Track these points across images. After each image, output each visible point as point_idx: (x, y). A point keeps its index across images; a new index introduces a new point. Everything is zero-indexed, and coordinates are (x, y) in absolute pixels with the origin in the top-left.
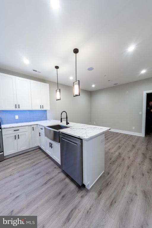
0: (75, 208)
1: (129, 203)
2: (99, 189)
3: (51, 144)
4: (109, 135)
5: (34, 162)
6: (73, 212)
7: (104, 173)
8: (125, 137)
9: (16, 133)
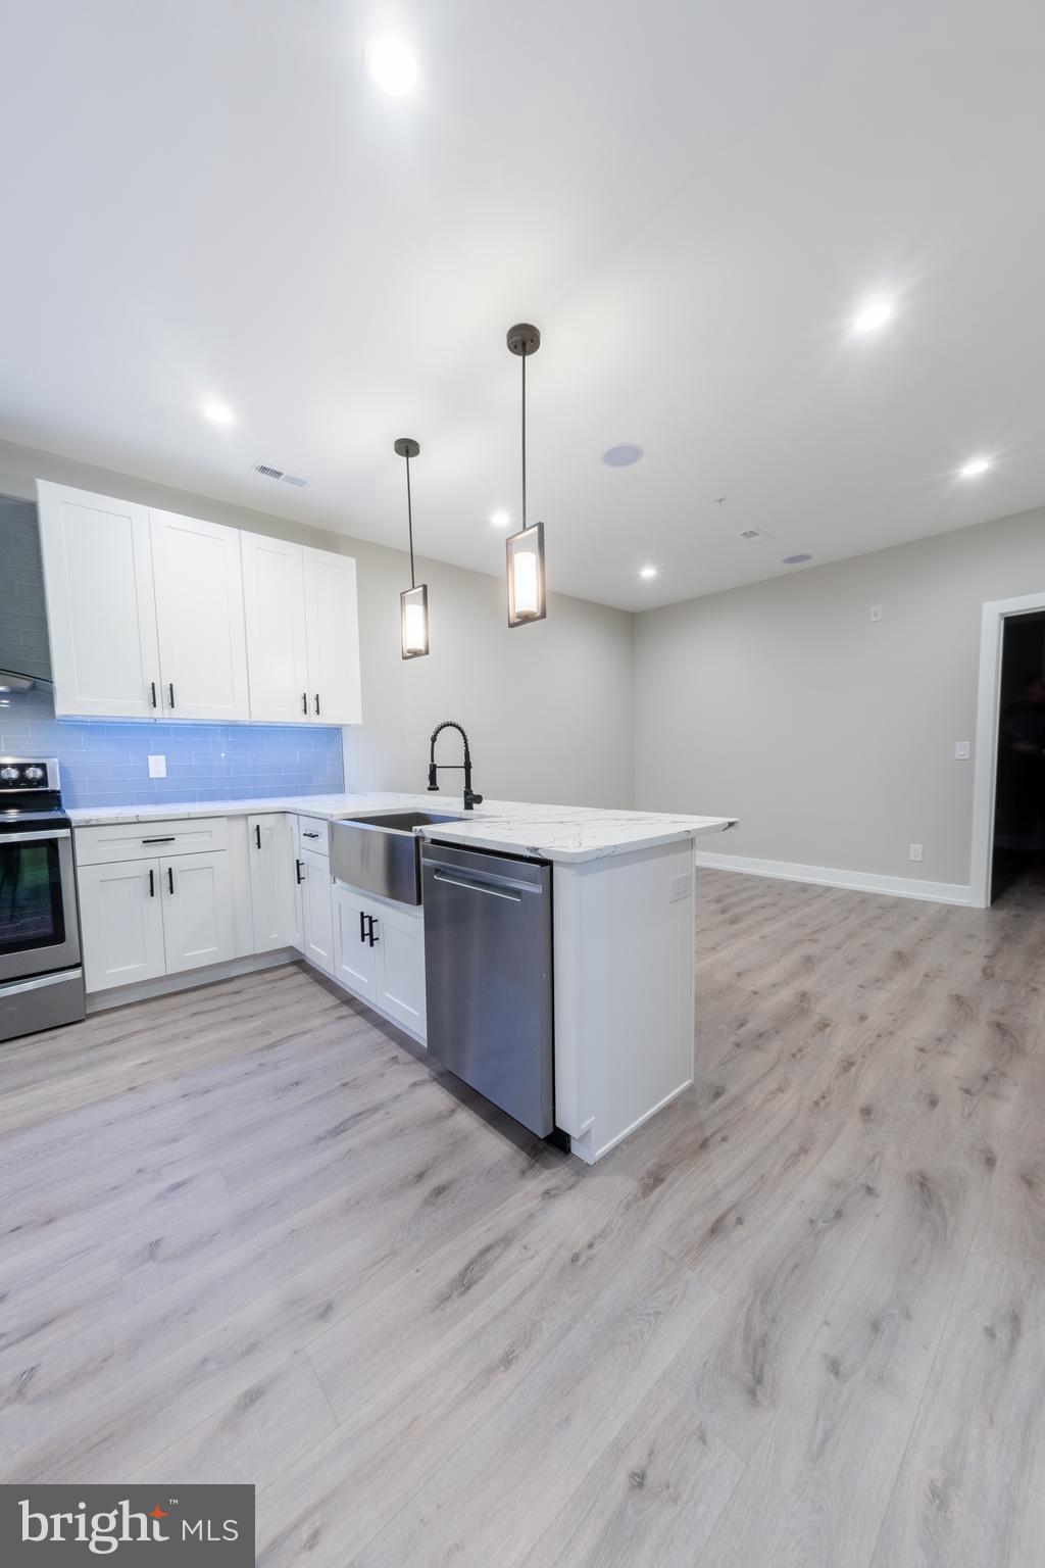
0: (506, 1241)
1: (821, 1225)
2: (649, 1165)
3: (371, 922)
4: (751, 899)
5: (266, 1033)
6: (489, 1257)
7: (690, 1090)
8: (851, 910)
9: (159, 859)
